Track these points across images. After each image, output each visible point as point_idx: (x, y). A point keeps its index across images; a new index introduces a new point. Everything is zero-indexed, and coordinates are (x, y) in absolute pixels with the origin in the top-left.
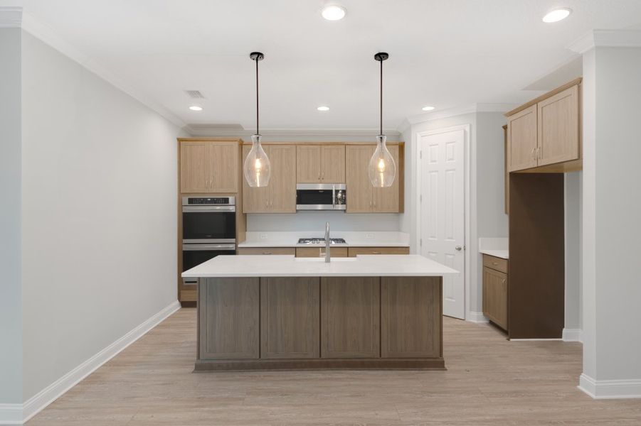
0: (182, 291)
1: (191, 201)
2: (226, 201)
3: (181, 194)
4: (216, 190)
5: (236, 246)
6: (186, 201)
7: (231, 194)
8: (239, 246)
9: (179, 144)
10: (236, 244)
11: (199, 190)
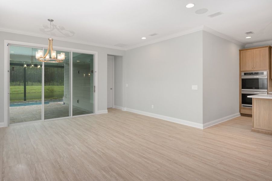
0: (241, 109)
1: (245, 74)
3: (241, 72)
6: (243, 74)
7: (265, 70)
8: (269, 93)
9: (240, 52)
11: (249, 69)
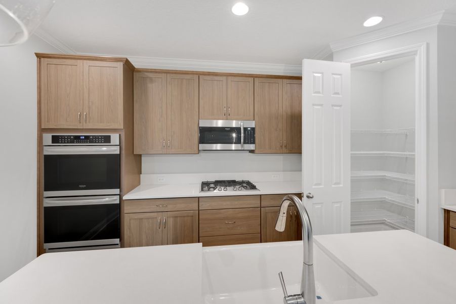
1: (55, 140)
2: (107, 139)
3: (42, 131)
4: (94, 124)
5: (121, 199)
6: (47, 138)
7: (115, 130)
8: (125, 198)
9: (39, 63)
10: (120, 196)
11: (67, 123)
